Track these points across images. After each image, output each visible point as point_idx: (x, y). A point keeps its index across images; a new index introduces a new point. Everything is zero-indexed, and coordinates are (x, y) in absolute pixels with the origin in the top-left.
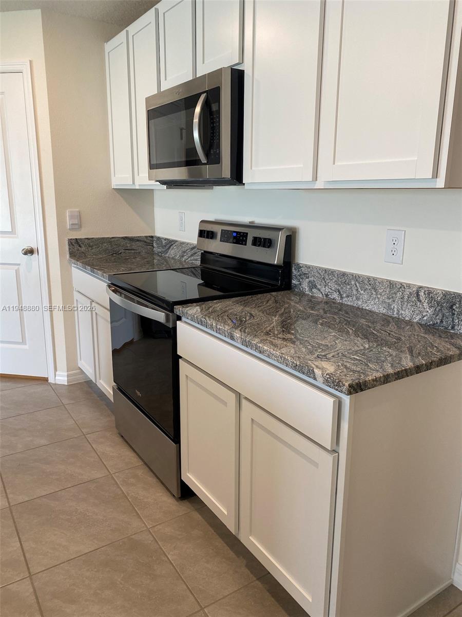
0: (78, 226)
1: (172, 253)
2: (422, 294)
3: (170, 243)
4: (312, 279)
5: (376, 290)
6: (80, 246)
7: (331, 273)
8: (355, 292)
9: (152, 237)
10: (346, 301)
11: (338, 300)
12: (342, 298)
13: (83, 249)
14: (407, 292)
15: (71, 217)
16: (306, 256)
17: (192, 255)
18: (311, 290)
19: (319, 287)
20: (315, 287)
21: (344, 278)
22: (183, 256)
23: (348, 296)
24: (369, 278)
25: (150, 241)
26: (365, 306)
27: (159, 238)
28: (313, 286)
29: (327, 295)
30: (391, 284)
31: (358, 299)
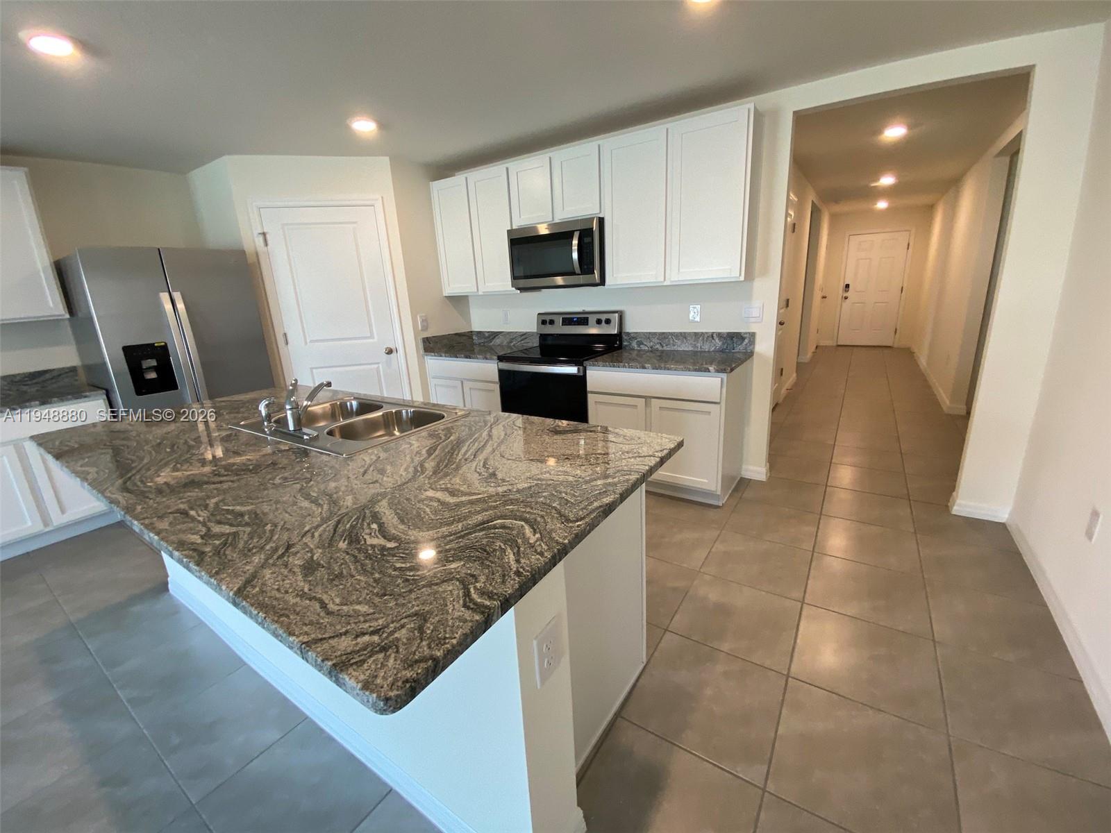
0: (425, 328)
1: (497, 341)
2: (715, 335)
3: (494, 335)
4: (639, 340)
5: (686, 338)
6: (430, 343)
7: (655, 333)
8: (671, 342)
9: (471, 332)
10: (665, 348)
11: (660, 348)
12: (663, 347)
13: (431, 345)
14: (706, 336)
15: (423, 321)
16: (630, 327)
17: (522, 340)
18: (639, 346)
19: (645, 343)
20: (643, 344)
21: (663, 336)
22: (511, 342)
23: (667, 345)
24: (681, 333)
25: (470, 335)
26: (679, 349)
27: (479, 333)
28: (640, 343)
29: (651, 347)
30: (696, 334)
31: (674, 345)
